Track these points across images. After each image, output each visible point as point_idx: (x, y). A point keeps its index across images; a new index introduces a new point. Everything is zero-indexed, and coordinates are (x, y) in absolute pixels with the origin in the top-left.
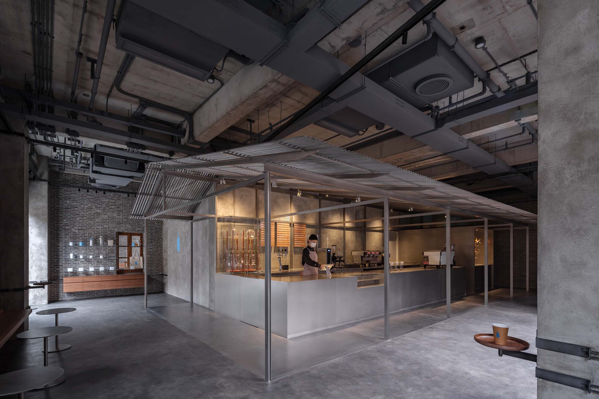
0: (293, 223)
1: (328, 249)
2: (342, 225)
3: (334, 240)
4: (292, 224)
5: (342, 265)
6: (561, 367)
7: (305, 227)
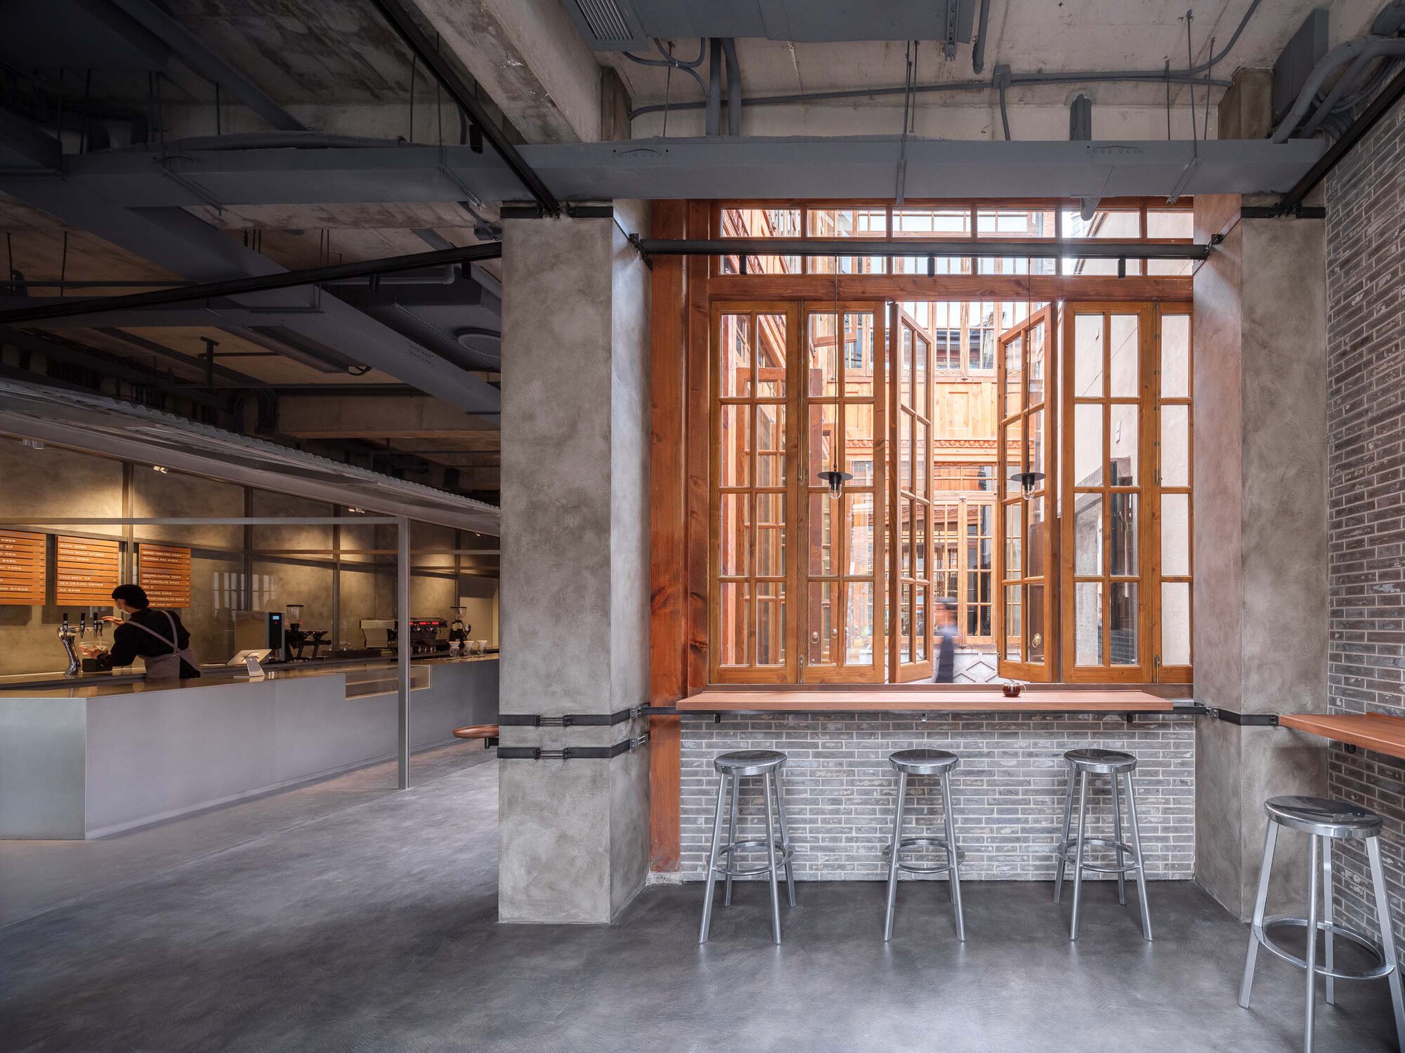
0: (135, 541)
1: (271, 615)
2: (331, 557)
3: (300, 592)
4: (131, 547)
5: (324, 652)
6: (519, 741)
7: (188, 556)
